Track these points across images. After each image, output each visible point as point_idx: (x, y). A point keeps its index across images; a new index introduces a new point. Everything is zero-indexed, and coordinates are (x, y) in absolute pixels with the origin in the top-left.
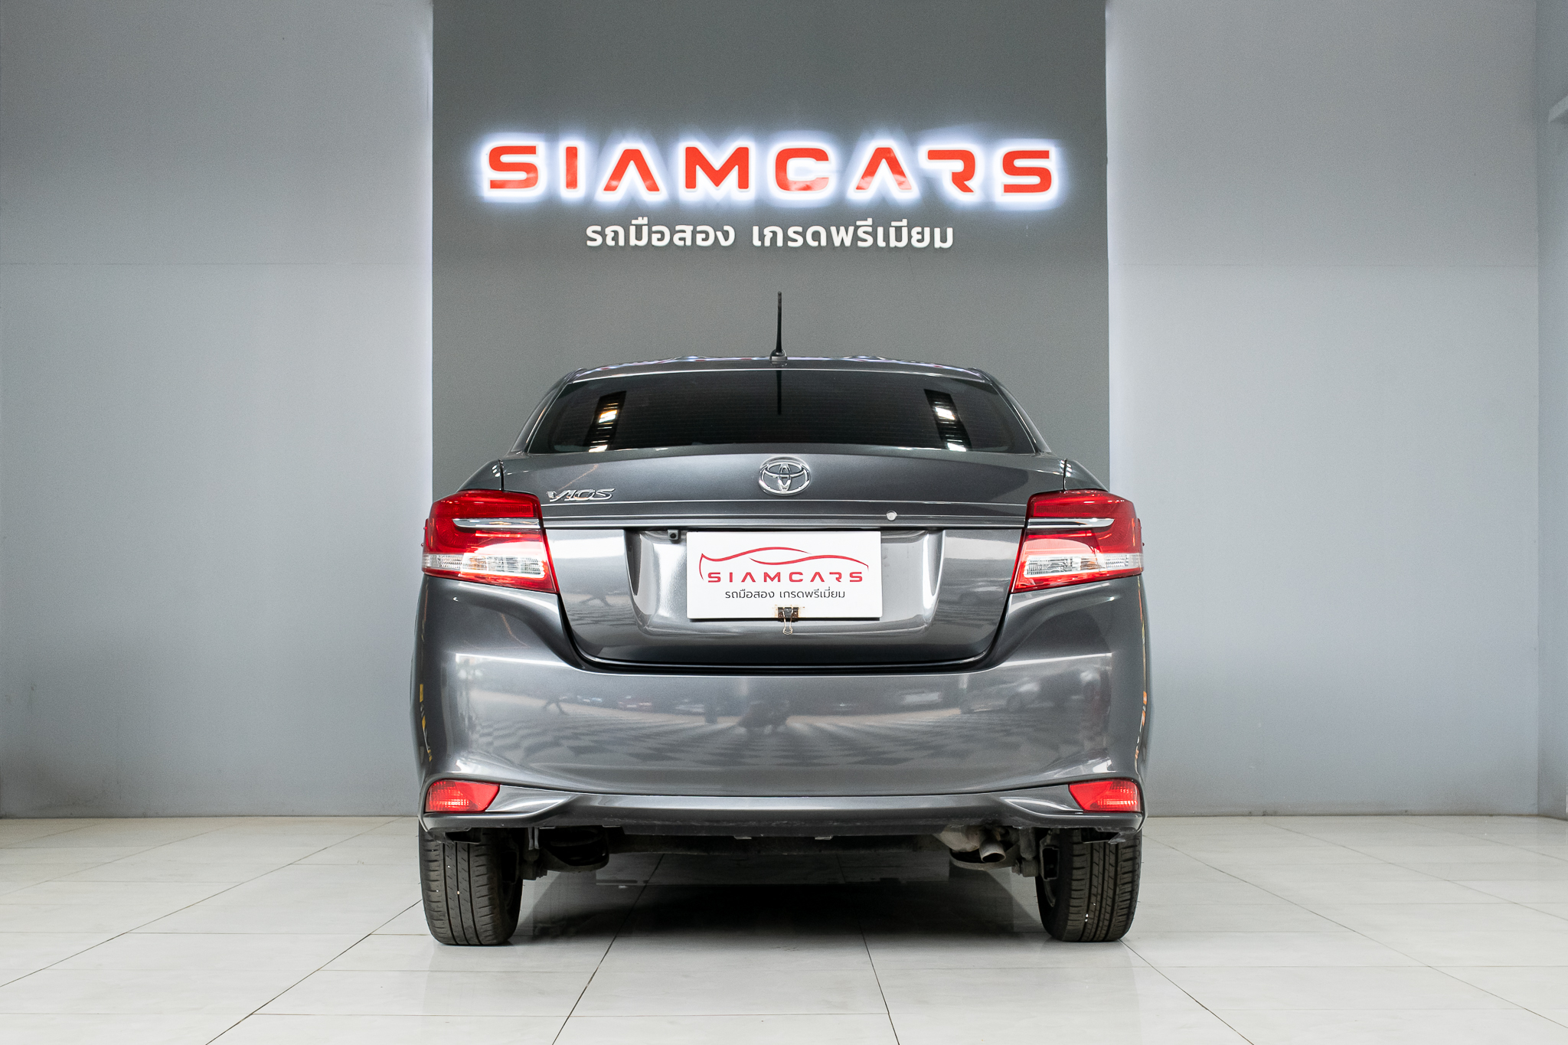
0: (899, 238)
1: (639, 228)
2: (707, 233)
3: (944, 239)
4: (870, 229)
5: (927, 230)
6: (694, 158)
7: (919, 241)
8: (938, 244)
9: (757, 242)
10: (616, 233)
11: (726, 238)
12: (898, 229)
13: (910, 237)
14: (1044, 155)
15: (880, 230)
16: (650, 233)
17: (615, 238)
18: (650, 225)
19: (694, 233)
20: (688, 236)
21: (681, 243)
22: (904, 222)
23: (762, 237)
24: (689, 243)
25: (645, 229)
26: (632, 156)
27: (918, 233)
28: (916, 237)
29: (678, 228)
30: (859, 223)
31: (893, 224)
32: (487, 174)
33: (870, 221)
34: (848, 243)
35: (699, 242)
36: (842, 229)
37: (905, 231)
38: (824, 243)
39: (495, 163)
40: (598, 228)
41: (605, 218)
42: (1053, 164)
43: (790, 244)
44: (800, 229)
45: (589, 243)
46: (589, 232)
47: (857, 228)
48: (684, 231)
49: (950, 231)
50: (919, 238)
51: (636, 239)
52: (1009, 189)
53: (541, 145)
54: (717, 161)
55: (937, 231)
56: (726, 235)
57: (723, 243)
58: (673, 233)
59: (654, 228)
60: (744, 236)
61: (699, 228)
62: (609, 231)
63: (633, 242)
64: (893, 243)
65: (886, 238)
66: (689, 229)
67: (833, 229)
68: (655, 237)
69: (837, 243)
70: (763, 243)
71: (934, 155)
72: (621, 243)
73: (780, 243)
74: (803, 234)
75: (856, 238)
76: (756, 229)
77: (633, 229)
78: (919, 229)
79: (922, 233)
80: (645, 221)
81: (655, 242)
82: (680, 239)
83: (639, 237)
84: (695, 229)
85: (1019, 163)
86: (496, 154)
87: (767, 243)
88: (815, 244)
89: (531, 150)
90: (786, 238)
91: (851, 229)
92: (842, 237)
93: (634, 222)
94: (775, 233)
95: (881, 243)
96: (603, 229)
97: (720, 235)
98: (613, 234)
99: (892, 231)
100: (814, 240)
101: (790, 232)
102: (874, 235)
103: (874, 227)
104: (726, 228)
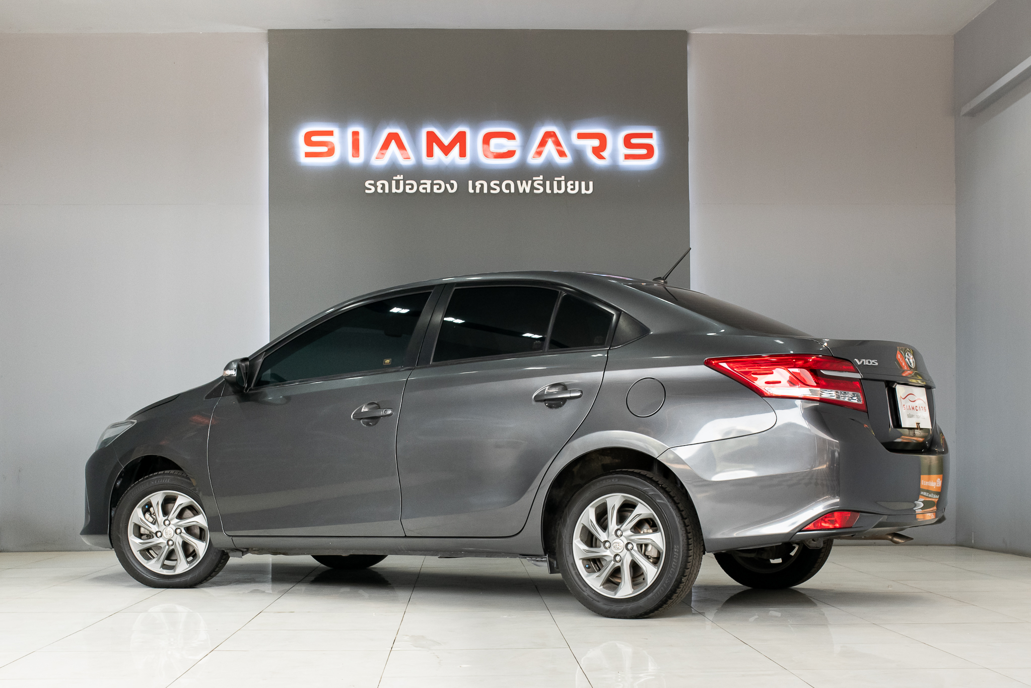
0: (559, 188)
1: (398, 182)
2: (440, 185)
3: (587, 188)
4: (541, 182)
5: (577, 183)
6: (432, 138)
7: (571, 189)
8: (584, 191)
9: (471, 191)
10: (383, 185)
11: (452, 188)
12: (559, 182)
13: (566, 187)
14: (650, 136)
15: (548, 183)
16: (405, 185)
17: (383, 188)
18: (404, 180)
19: (432, 185)
20: (428, 187)
21: (424, 191)
22: (563, 178)
23: (474, 187)
24: (429, 191)
25: (402, 183)
26: (393, 137)
27: (571, 185)
28: (570, 187)
29: (422, 182)
30: (534, 178)
31: (556, 179)
32: (303, 148)
33: (541, 177)
34: (528, 191)
35: (435, 191)
36: (524, 182)
37: (563, 183)
38: (513, 191)
39: (308, 141)
40: (372, 182)
41: (377, 175)
42: (654, 142)
43: (492, 191)
44: (498, 182)
45: (367, 191)
46: (367, 184)
47: (533, 181)
48: (426, 184)
49: (591, 183)
50: (572, 188)
51: (396, 189)
52: (627, 157)
53: (336, 130)
54: (446, 141)
55: (583, 183)
56: (452, 186)
57: (450, 191)
58: (419, 185)
59: (407, 182)
60: (463, 186)
61: (435, 182)
62: (379, 184)
63: (394, 190)
64: (556, 191)
65: (552, 188)
66: (429, 182)
67: (519, 182)
68: (408, 187)
69: (521, 191)
70: (475, 191)
71: (581, 136)
72: (387, 191)
73: (485, 191)
74: (500, 186)
75: (533, 188)
76: (470, 182)
77: (394, 183)
78: (572, 182)
79: (574, 185)
80: (402, 177)
81: (408, 191)
82: (424, 189)
83: (398, 187)
84: (432, 182)
85: (634, 141)
86: (308, 136)
87: (478, 191)
88: (508, 191)
89: (330, 133)
90: (489, 188)
91: (530, 182)
92: (524, 187)
93: (394, 178)
94: (482, 185)
95: (548, 191)
96: (375, 183)
97: (448, 186)
98: (381, 186)
99: (555, 183)
100: (506, 189)
101: (492, 184)
102: (544, 185)
103: (544, 181)
104: (452, 182)
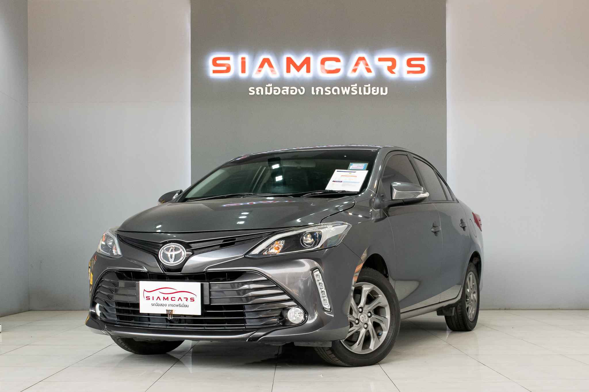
0: (367, 91)
1: (269, 88)
2: (294, 90)
3: (384, 92)
4: (356, 88)
5: (378, 88)
6: (290, 61)
7: (374, 92)
8: (382, 93)
9: (313, 93)
10: (260, 90)
11: (302, 92)
12: (367, 88)
13: (371, 91)
14: (423, 59)
15: (360, 88)
16: (273, 90)
17: (260, 92)
18: (273, 87)
19: (290, 90)
20: (287, 91)
21: (285, 94)
22: (369, 85)
23: (315, 91)
24: (287, 93)
25: (271, 88)
26: (266, 61)
27: (374, 89)
28: (373, 91)
29: (283, 88)
30: (352, 86)
31: (365, 86)
32: (211, 68)
33: (356, 85)
34: (348, 93)
35: (292, 93)
36: (346, 88)
37: (369, 88)
38: (339, 93)
39: (215, 64)
40: (253, 88)
41: (256, 84)
42: (425, 63)
43: (326, 94)
44: (329, 88)
45: (250, 94)
46: (250, 89)
47: (351, 87)
48: (286, 89)
49: (386, 89)
50: (375, 91)
51: (268, 92)
52: (409, 72)
53: (231, 57)
54: (298, 63)
55: (382, 89)
56: (302, 91)
57: (301, 93)
58: (282, 90)
59: (275, 88)
60: (308, 91)
61: (291, 88)
62: (257, 89)
63: (266, 93)
64: (365, 93)
65: (362, 91)
66: (288, 88)
67: (342, 88)
68: (275, 91)
69: (344, 93)
70: (316, 93)
71: (380, 60)
72: (262, 93)
73: (322, 93)
74: (331, 90)
75: (351, 91)
76: (313, 88)
77: (266, 88)
78: (375, 88)
79: (376, 89)
80: (271, 85)
81: (275, 93)
82: (284, 92)
83: (269, 91)
84: (290, 88)
85: (413, 62)
86: (215, 60)
87: (317, 93)
88: (335, 94)
89: (228, 59)
90: (324, 91)
91: (349, 88)
92: (346, 91)
93: (267, 86)
94: (320, 90)
95: (360, 93)
96: (255, 89)
97: (299, 90)
98: (259, 90)
99: (365, 89)
100: (335, 92)
101: (326, 89)
102: (358, 90)
103: (358, 87)
104: (302, 88)
